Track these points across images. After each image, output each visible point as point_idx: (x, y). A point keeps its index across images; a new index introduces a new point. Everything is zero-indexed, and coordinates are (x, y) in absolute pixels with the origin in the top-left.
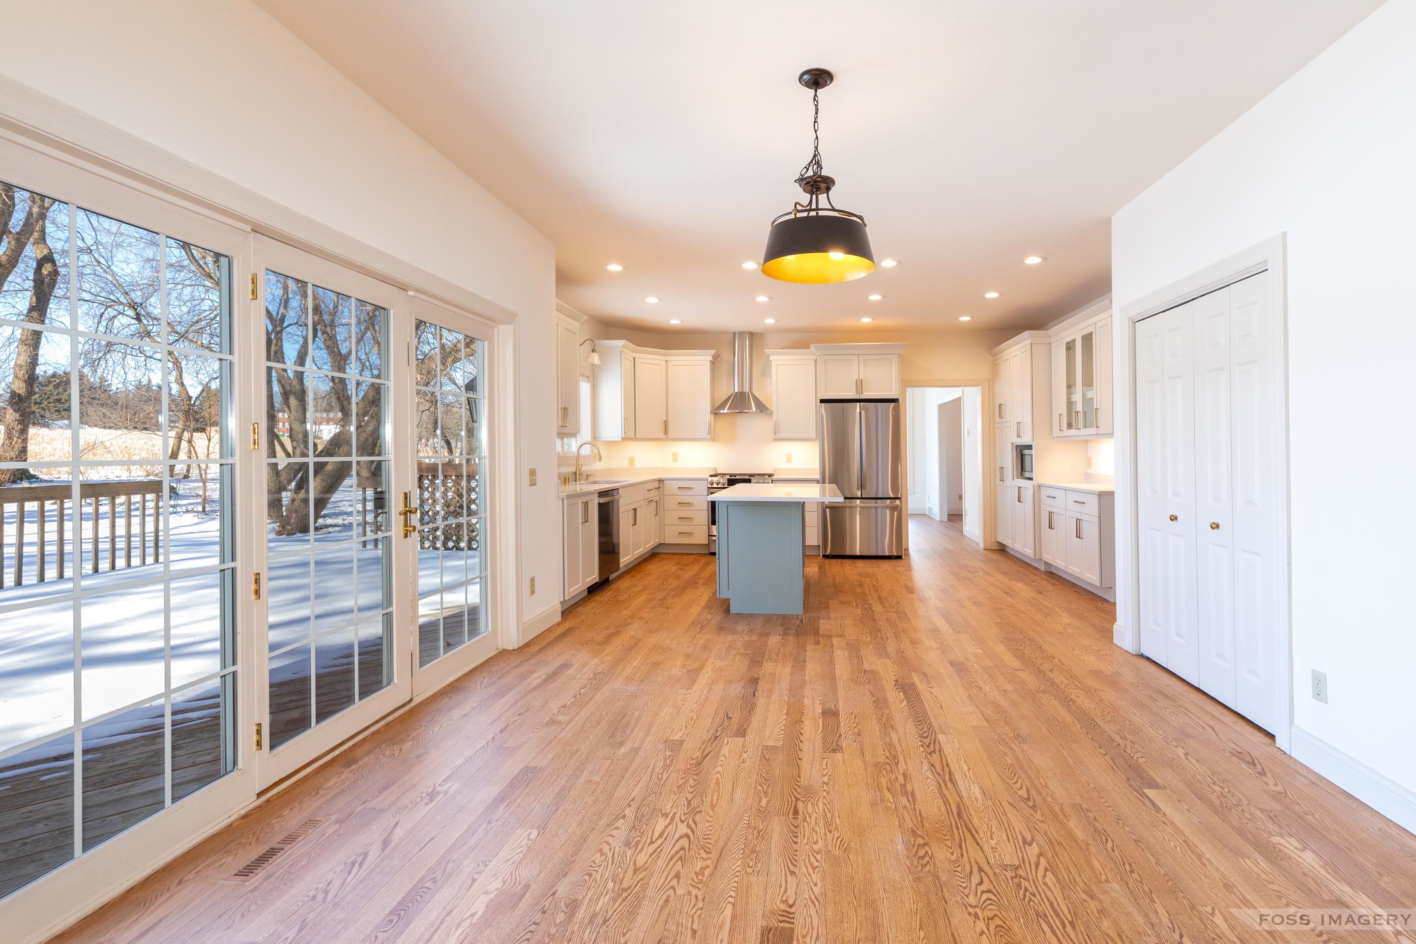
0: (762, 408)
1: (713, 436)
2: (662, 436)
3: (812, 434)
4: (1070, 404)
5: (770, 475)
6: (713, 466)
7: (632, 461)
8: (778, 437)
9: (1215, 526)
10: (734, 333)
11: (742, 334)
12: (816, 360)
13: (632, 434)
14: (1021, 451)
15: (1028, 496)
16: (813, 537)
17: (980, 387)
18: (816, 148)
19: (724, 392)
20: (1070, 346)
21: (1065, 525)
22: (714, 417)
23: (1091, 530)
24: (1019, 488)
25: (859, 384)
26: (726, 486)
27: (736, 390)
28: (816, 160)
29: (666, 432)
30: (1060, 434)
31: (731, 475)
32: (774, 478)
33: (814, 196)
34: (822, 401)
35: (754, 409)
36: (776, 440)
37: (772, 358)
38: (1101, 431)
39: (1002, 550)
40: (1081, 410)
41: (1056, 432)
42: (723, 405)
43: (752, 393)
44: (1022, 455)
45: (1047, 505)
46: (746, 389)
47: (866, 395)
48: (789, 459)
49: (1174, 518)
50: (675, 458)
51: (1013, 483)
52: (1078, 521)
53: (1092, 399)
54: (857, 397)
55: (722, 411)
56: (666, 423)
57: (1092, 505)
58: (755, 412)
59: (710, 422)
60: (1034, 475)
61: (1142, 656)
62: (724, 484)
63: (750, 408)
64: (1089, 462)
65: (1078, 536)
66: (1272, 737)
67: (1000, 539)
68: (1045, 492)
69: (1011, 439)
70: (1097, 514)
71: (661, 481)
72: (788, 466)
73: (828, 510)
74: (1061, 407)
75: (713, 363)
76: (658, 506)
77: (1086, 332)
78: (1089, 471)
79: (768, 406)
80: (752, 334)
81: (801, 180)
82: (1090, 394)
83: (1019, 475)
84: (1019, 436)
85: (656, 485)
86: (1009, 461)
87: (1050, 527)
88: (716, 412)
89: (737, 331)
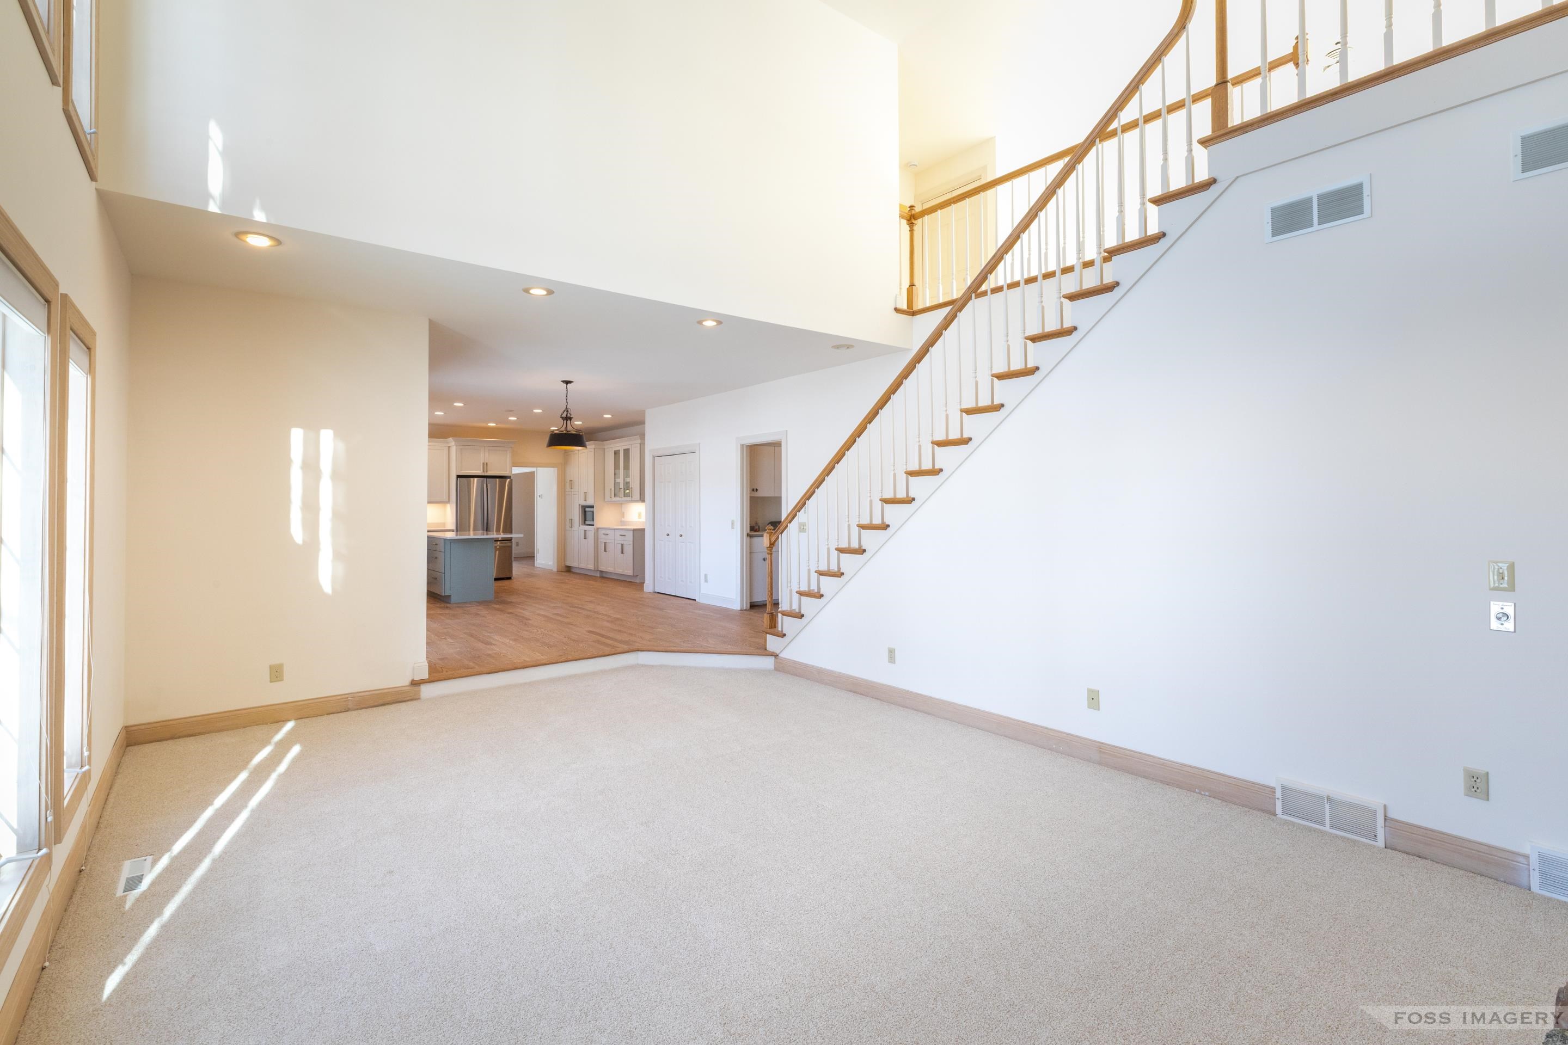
4: (616, 484)
9: (681, 536)
14: (584, 509)
15: (591, 535)
17: (556, 468)
20: (617, 453)
21: (614, 549)
23: (629, 549)
24: (585, 531)
25: (485, 466)
28: (567, 410)
30: (610, 499)
38: (633, 499)
39: (569, 569)
40: (623, 487)
41: (607, 498)
44: (585, 512)
45: (603, 539)
47: (490, 473)
49: (668, 535)
51: (578, 528)
52: (622, 545)
53: (629, 483)
54: (483, 474)
57: (630, 536)
60: (595, 522)
61: (656, 593)
64: (623, 515)
65: (622, 553)
66: (695, 600)
67: (568, 564)
68: (601, 532)
69: (577, 502)
70: (632, 540)
74: (610, 484)
77: (626, 447)
78: (623, 519)
81: (562, 418)
82: (627, 480)
83: (583, 522)
84: (585, 500)
86: (576, 515)
87: (605, 551)
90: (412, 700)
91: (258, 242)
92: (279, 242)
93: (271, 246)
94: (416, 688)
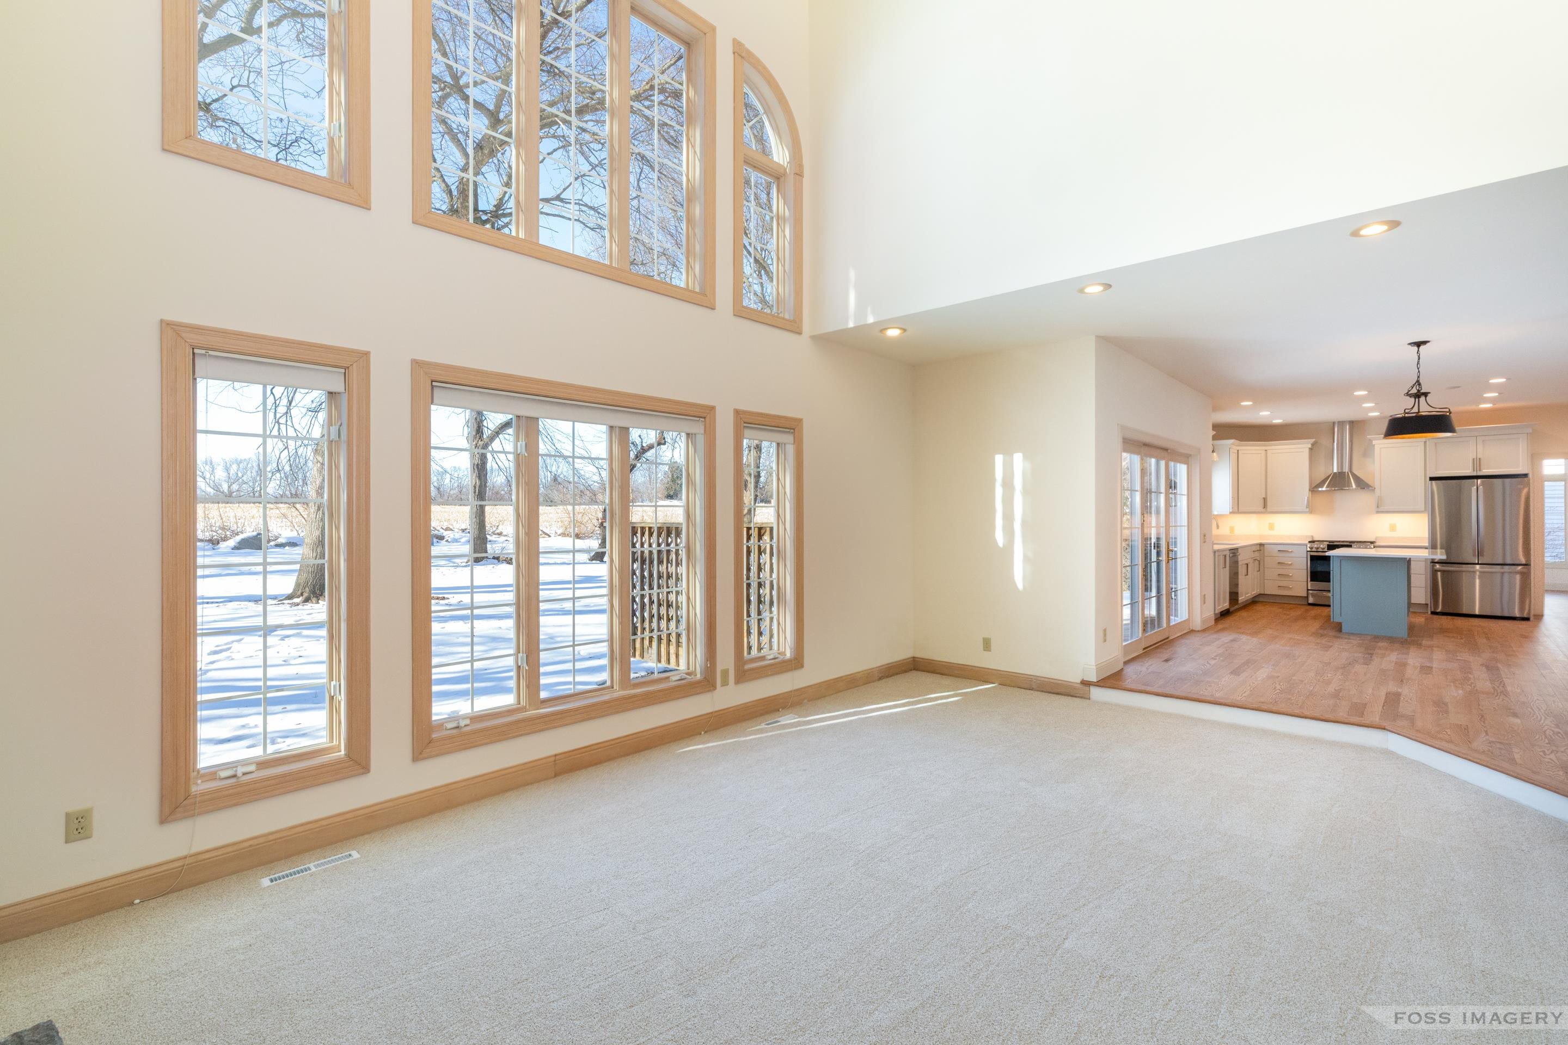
0: (1363, 485)
1: (1311, 509)
2: (1261, 509)
3: (1421, 506)
5: (1372, 543)
6: (1309, 534)
7: (1232, 529)
8: (1380, 509)
10: (1334, 423)
11: (1341, 424)
12: (1425, 442)
13: (1238, 508)
16: (1420, 594)
18: (1419, 377)
19: (1322, 473)
22: (1312, 494)
26: (1326, 550)
27: (1335, 470)
28: (1418, 383)
29: (1265, 506)
31: (1330, 542)
32: (1377, 544)
33: (1417, 400)
34: (1432, 479)
35: (1354, 486)
36: (1378, 512)
37: (1374, 442)
42: (1321, 484)
43: (1351, 472)
46: (1346, 469)
48: (1393, 528)
50: (1271, 527)
55: (1320, 489)
56: (1265, 500)
58: (1355, 489)
59: (1308, 498)
62: (1324, 549)
63: (1349, 485)
71: (1261, 545)
72: (1394, 534)
73: (1439, 573)
75: (1311, 449)
76: (1260, 562)
79: (1370, 483)
80: (1352, 423)
85: (1258, 548)
88: (1314, 489)
89: (1336, 420)
90: (1081, 697)
91: (893, 333)
92: (905, 330)
93: (900, 334)
94: (1086, 688)
